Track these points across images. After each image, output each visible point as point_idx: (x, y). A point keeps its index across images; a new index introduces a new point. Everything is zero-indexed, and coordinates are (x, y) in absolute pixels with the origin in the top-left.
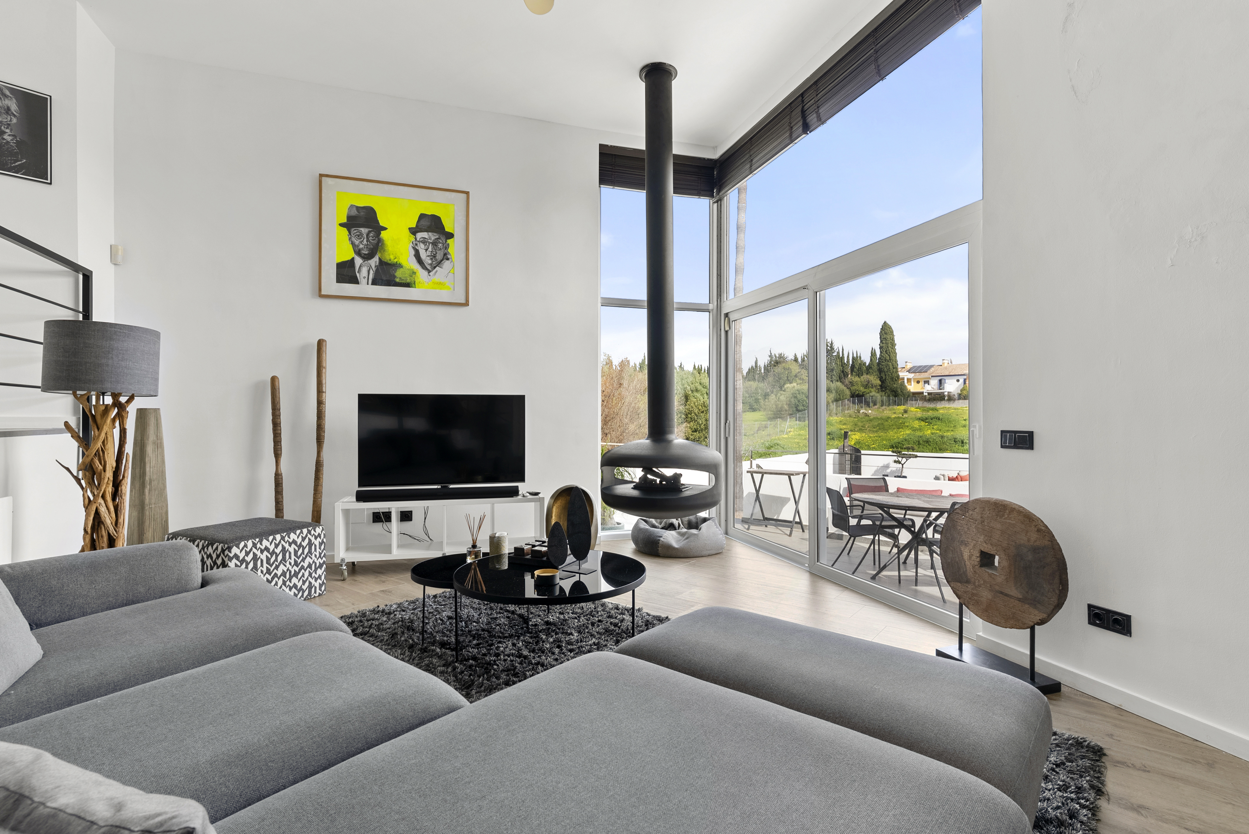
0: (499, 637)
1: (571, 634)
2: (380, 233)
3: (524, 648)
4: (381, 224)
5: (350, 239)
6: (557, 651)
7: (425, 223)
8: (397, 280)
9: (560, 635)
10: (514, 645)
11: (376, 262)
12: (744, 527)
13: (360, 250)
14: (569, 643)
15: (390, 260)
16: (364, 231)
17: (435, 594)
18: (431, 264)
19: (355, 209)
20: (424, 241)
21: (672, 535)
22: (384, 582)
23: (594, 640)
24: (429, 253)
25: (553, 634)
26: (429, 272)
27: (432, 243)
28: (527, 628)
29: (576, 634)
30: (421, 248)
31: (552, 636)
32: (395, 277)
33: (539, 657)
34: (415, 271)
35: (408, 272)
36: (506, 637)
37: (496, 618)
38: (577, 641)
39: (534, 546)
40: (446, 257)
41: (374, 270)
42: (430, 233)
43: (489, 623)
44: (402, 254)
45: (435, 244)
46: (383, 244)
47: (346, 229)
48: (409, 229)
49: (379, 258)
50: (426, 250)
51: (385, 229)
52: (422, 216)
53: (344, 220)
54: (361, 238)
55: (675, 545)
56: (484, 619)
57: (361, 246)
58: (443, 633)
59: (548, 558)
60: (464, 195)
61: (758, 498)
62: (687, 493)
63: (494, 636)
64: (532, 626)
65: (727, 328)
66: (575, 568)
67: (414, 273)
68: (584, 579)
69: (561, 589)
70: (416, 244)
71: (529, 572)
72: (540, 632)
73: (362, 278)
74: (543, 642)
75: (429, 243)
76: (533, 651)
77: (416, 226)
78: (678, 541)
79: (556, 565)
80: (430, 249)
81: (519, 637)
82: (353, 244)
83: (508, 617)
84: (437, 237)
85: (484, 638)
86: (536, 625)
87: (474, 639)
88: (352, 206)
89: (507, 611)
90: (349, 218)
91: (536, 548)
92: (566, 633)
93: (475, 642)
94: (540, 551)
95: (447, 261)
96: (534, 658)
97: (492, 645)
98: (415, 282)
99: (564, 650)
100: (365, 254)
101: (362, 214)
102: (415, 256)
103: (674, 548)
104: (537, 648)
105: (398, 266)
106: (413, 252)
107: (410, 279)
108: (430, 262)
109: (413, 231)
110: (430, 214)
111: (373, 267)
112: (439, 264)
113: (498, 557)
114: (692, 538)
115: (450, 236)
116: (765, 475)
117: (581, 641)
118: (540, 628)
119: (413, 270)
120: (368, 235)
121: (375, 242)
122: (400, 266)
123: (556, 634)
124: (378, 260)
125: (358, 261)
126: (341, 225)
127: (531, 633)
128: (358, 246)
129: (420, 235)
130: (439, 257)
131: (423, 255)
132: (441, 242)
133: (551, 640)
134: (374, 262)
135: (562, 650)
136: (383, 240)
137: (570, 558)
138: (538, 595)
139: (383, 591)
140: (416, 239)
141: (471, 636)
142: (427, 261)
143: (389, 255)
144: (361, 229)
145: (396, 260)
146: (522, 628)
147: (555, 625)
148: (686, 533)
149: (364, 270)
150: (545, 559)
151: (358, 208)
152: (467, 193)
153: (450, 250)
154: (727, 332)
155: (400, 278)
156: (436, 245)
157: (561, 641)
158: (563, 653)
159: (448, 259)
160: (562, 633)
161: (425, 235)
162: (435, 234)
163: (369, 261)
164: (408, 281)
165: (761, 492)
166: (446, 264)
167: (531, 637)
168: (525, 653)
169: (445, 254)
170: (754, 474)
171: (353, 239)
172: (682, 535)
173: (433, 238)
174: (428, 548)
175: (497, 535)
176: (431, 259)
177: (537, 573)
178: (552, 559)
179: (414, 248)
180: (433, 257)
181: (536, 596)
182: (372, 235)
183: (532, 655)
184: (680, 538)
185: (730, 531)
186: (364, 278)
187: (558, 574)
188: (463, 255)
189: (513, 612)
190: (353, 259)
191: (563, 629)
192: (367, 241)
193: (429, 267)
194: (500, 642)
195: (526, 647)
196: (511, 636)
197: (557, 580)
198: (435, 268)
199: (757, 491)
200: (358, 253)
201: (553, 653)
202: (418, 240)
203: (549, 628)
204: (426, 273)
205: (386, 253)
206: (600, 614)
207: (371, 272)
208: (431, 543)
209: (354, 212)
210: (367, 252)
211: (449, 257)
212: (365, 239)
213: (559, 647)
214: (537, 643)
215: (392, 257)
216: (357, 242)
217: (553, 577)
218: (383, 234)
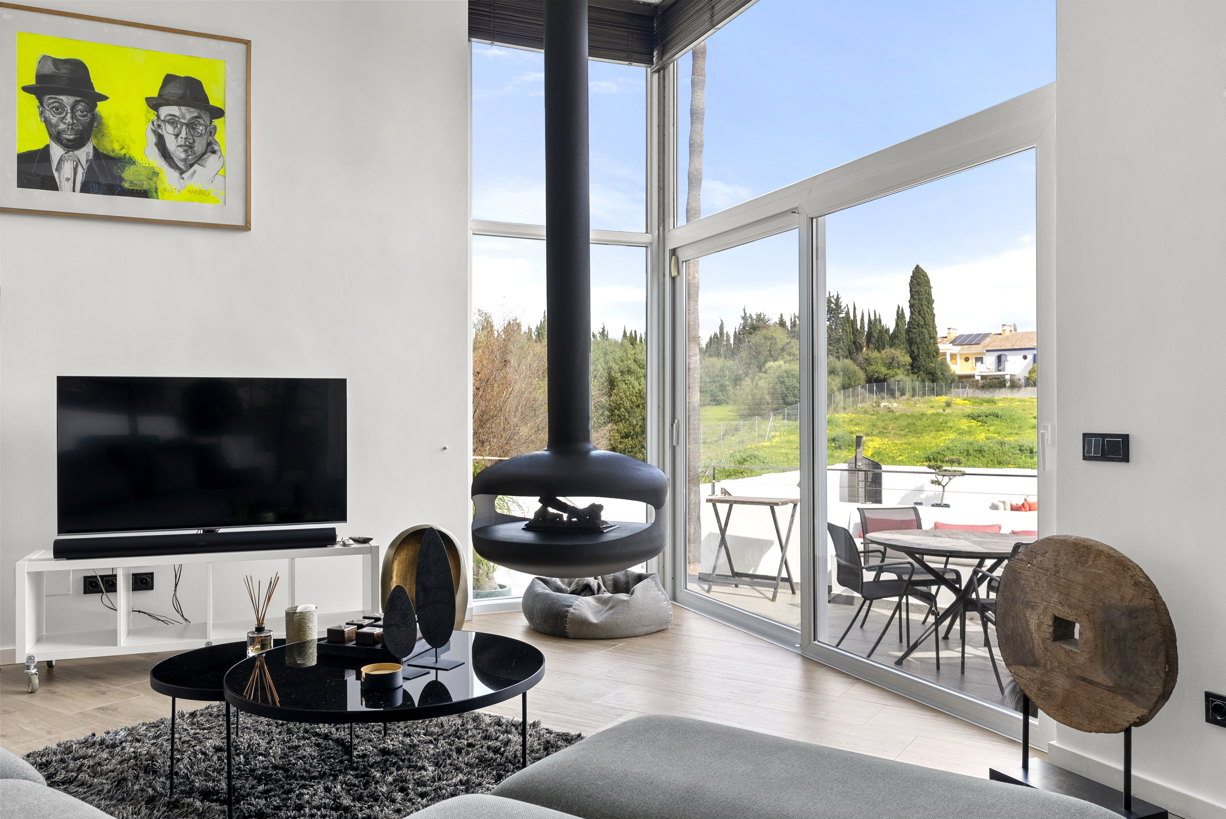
0: (303, 778)
1: (423, 768)
2: (96, 106)
3: (343, 794)
4: (98, 90)
5: (41, 113)
6: (399, 796)
7: (174, 90)
8: (126, 185)
9: (405, 771)
10: (327, 789)
11: (88, 154)
12: (702, 587)
13: (59, 133)
14: (420, 783)
15: (113, 151)
16: (67, 100)
17: (192, 710)
18: (185, 160)
19: (50, 63)
20: (173, 121)
21: (588, 603)
22: (104, 693)
23: (461, 776)
24: (181, 141)
25: (393, 769)
26: (182, 172)
27: (187, 125)
28: (350, 760)
29: (431, 769)
30: (168, 131)
31: (391, 773)
32: (122, 179)
33: (370, 807)
34: (157, 170)
35: (144, 173)
36: (315, 778)
37: (297, 748)
38: (433, 780)
39: (360, 626)
40: (211, 148)
41: (85, 166)
42: (182, 108)
43: (285, 756)
44: (134, 142)
45: (191, 126)
46: (101, 124)
47: (34, 96)
48: (147, 99)
49: (94, 147)
50: (177, 136)
51: (104, 98)
52: (169, 79)
53: (32, 81)
54: (61, 113)
55: (593, 619)
56: (277, 750)
57: (62, 126)
58: (207, 775)
59: (384, 646)
60: (242, 47)
61: (723, 542)
62: (611, 536)
63: (294, 777)
64: (359, 756)
65: (674, 274)
66: (429, 660)
67: (156, 174)
68: (444, 678)
69: (407, 696)
70: (159, 126)
71: (353, 669)
72: (371, 766)
73: (64, 181)
74: (377, 782)
75: (182, 124)
76: (360, 799)
77: (159, 95)
78: (597, 613)
79: (397, 656)
80: (183, 134)
81: (335, 777)
82: (47, 122)
83: (318, 745)
84: (196, 114)
85: (277, 781)
86: (364, 756)
87: (259, 783)
88: (45, 58)
89: (317, 735)
90: (40, 77)
91: (365, 630)
92: (415, 767)
93: (261, 788)
94: (371, 635)
95: (213, 155)
96: (361, 810)
97: (291, 791)
98: (156, 189)
99: (412, 795)
100: (68, 140)
101: (64, 71)
102: (157, 145)
103: (591, 624)
104: (365, 793)
105: (126, 161)
106: (153, 139)
107: (149, 184)
108: (183, 156)
109: (154, 104)
110: (182, 75)
111: (83, 161)
112: (199, 159)
113: (301, 647)
114: (619, 608)
115: (219, 113)
116: (734, 505)
117: (439, 779)
118: (372, 760)
119: (153, 168)
120: (73, 108)
121: (87, 119)
122: (131, 161)
123: (399, 768)
124: (91, 151)
125: (57, 152)
126: (26, 89)
127: (356, 769)
128: (56, 126)
129: (165, 111)
130: (199, 147)
131: (171, 144)
132: (202, 122)
133: (390, 779)
134: (85, 153)
135: (407, 795)
136: (101, 118)
137: (421, 645)
138: (367, 706)
139: (102, 709)
140: (158, 117)
141: (255, 778)
142: (179, 154)
143: (111, 142)
144: (61, 97)
145: (123, 152)
146: (342, 762)
147: (397, 755)
148: (610, 599)
149: (68, 168)
150: (379, 646)
151: (56, 61)
152: (247, 43)
153: (217, 137)
154: (673, 279)
155: (131, 182)
156: (194, 129)
157: (406, 781)
158: (410, 800)
159: (214, 152)
160: (408, 767)
161: (174, 110)
162: (192, 110)
163: (76, 152)
164: (145, 187)
165: (728, 532)
166: (212, 160)
167: (357, 776)
168: (346, 801)
169: (209, 144)
170: (718, 505)
171: (48, 114)
172: (604, 602)
173: (188, 117)
174: (181, 635)
175: (298, 610)
176: (186, 151)
177: (365, 670)
178: (391, 648)
179: (154, 132)
180: (189, 147)
181: (364, 708)
182: (80, 107)
183: (358, 805)
184: (601, 607)
185: (679, 596)
186: (68, 180)
187: (401, 671)
188: (241, 146)
189: (326, 737)
190: (47, 148)
191: (409, 760)
192: (72, 118)
193: (181, 165)
194: (304, 786)
195: (348, 792)
196: (322, 776)
197: (400, 681)
198: (191, 165)
199: (723, 531)
200: (57, 137)
201: (393, 801)
202: (162, 118)
203: (387, 760)
204: (176, 174)
205: (107, 140)
206: (470, 733)
207: (80, 171)
208: (186, 627)
209: (49, 69)
210: (72, 137)
211: (216, 148)
212: (69, 115)
213: (403, 790)
214: (366, 785)
215: (116, 146)
216: (54, 120)
217: (391, 677)
218: (101, 108)
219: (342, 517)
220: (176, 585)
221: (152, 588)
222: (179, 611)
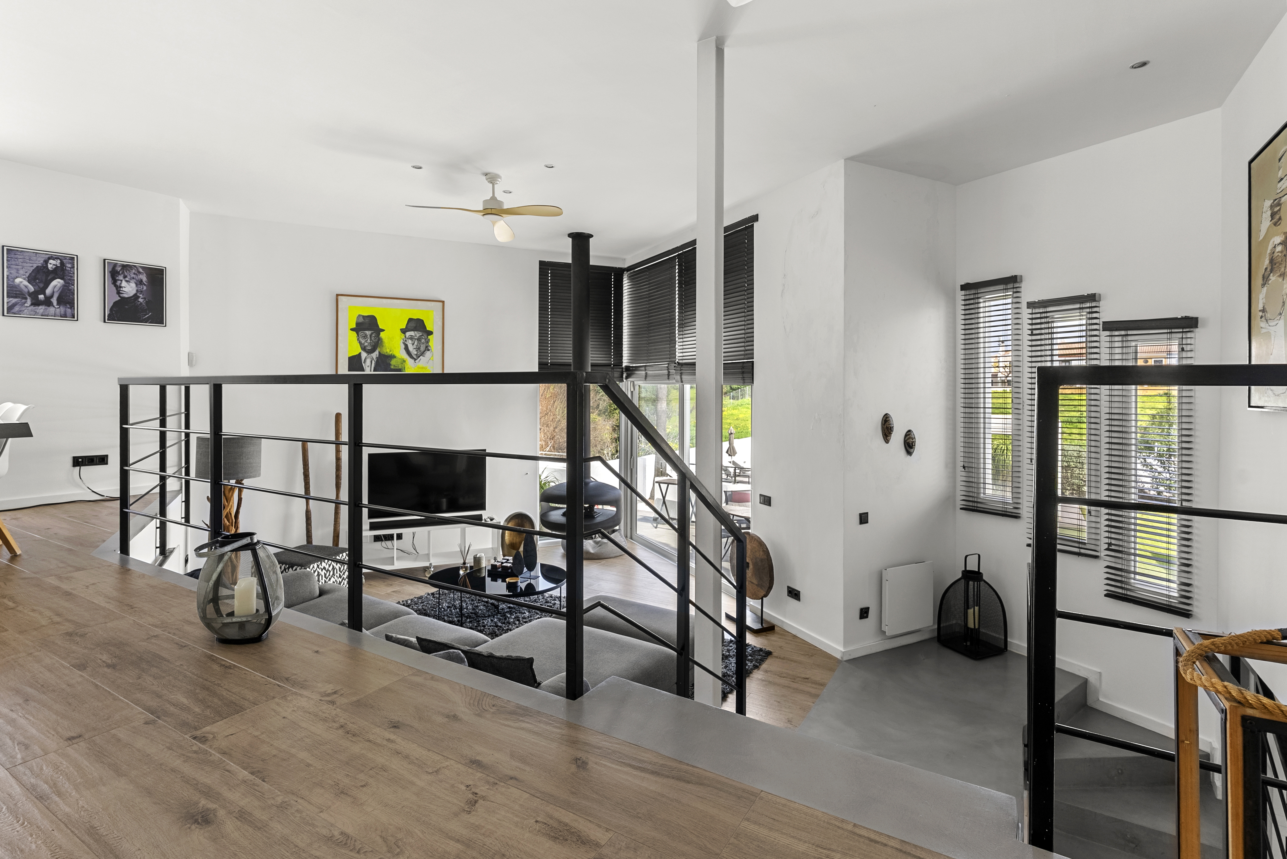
0: (482, 617)
1: (525, 613)
2: (380, 334)
3: (498, 622)
4: (381, 327)
5: (358, 339)
6: (517, 622)
7: (412, 324)
8: (392, 367)
9: (518, 614)
10: (492, 620)
11: (376, 355)
13: (365, 347)
14: (524, 618)
15: (387, 353)
16: (368, 333)
17: (432, 592)
18: (416, 355)
19: (361, 317)
20: (411, 338)
21: (590, 544)
22: (391, 585)
23: (538, 616)
24: (415, 346)
25: (514, 613)
26: (415, 360)
27: (417, 339)
28: (498, 611)
29: (527, 613)
30: (409, 343)
31: (513, 615)
32: (390, 365)
33: (508, 626)
34: (405, 360)
35: (399, 361)
36: (486, 617)
37: (477, 606)
38: (528, 617)
39: (502, 563)
40: (427, 349)
41: (375, 360)
42: (415, 332)
43: (473, 609)
44: (395, 348)
45: (419, 339)
46: (382, 342)
47: (355, 332)
48: (401, 329)
49: (379, 352)
50: (413, 344)
51: (383, 330)
52: (410, 320)
53: (354, 326)
54: (366, 339)
55: (592, 551)
56: (470, 607)
57: (366, 344)
58: (448, 616)
59: (512, 570)
60: (441, 304)
61: (664, 502)
62: (599, 519)
63: (479, 616)
64: (501, 609)
65: (632, 390)
66: (528, 575)
67: (404, 361)
68: (533, 582)
69: (521, 588)
70: (406, 341)
71: (500, 578)
72: (506, 613)
73: (367, 367)
74: (509, 618)
75: (415, 339)
76: (504, 623)
77: (406, 327)
78: (594, 548)
79: (517, 575)
80: (416, 343)
81: (494, 617)
82: (360, 343)
83: (484, 605)
84: (421, 334)
85: (473, 618)
86: (503, 609)
87: (467, 619)
88: (359, 315)
89: (483, 601)
90: (357, 324)
91: (504, 564)
92: (522, 613)
93: (468, 620)
94: (507, 567)
95: (428, 352)
96: (505, 627)
97: (479, 621)
98: (405, 368)
99: (521, 622)
100: (369, 350)
101: (367, 321)
102: (405, 349)
103: (591, 553)
104: (506, 621)
105: (393, 357)
106: (403, 346)
107: (401, 366)
108: (416, 353)
109: (403, 331)
110: (415, 318)
111: (375, 358)
112: (422, 354)
113: (480, 570)
114: (603, 546)
115: (430, 333)
116: (670, 485)
117: (531, 617)
118: (506, 611)
119: (403, 359)
120: (371, 336)
121: (376, 340)
122: (394, 357)
123: (516, 613)
124: (378, 353)
125: (364, 355)
126: (352, 330)
127: (500, 614)
128: (364, 344)
129: (408, 334)
130: (422, 349)
131: (411, 348)
132: (424, 337)
133: (513, 617)
134: (375, 355)
135: (520, 622)
136: (382, 339)
137: (525, 569)
138: (509, 592)
139: (394, 591)
140: (405, 336)
141: (465, 617)
142: (414, 352)
143: (386, 349)
144: (366, 332)
145: (391, 353)
146: (495, 611)
147: (515, 609)
148: (600, 541)
149: (368, 361)
150: (510, 571)
151: (364, 317)
152: (443, 302)
153: (430, 344)
154: (632, 392)
155: (394, 366)
156: (420, 341)
157: (520, 618)
158: (521, 624)
159: (429, 350)
160: (519, 613)
161: (412, 333)
162: (419, 332)
163: (372, 355)
164: (400, 367)
166: (428, 354)
167: (501, 616)
168: (500, 624)
169: (427, 347)
170: (661, 484)
171: (360, 339)
172: (597, 543)
173: (418, 336)
174: (415, 560)
175: (478, 556)
176: (417, 351)
177: (507, 580)
178: (515, 571)
179: (404, 343)
180: (418, 349)
181: (507, 593)
182: (373, 335)
183: (504, 625)
184: (596, 545)
185: (634, 537)
186: (368, 366)
187: (519, 580)
188: (441, 346)
189: (487, 602)
190: (360, 353)
191: (519, 610)
192: (370, 340)
193: (415, 357)
194: (483, 620)
195: (499, 621)
196: (489, 616)
197: (519, 584)
198: (419, 357)
199: (664, 498)
200: (364, 349)
201: (515, 624)
202: (407, 337)
203: (511, 611)
204: (413, 361)
205: (384, 348)
206: (541, 601)
207: (373, 362)
208: (418, 556)
209: (361, 320)
210: (370, 348)
211: (429, 348)
212: (369, 339)
213: (519, 620)
214: (505, 619)
215: (388, 351)
216: (363, 341)
217: (517, 583)
218: (382, 335)
219: (483, 507)
220: (414, 538)
221: (402, 539)
222: (415, 549)
